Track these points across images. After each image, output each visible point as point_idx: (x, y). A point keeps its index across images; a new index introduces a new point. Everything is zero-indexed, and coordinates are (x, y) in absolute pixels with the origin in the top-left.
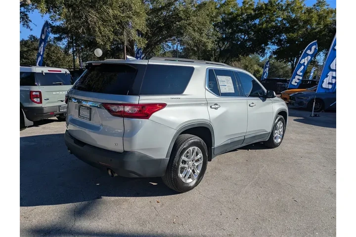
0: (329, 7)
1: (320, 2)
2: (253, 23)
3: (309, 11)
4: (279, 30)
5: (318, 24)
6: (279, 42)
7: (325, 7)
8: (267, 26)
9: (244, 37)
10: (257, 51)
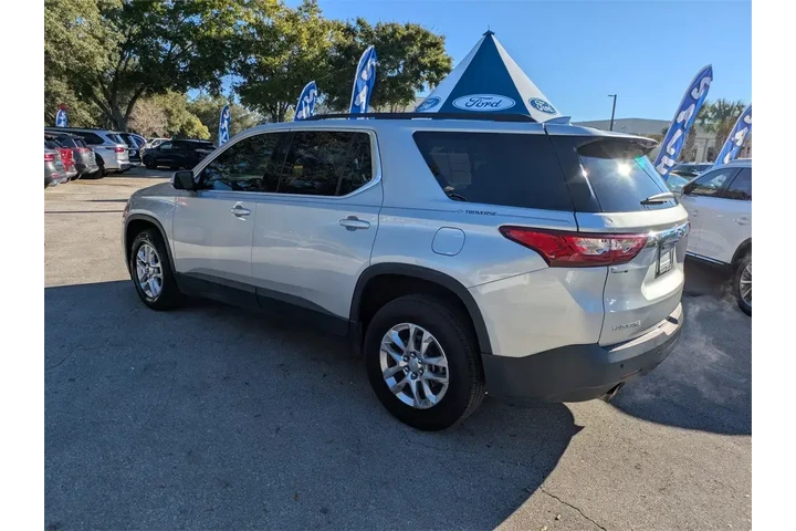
0: (322, 15)
1: (308, 5)
2: (187, 20)
3: (292, 18)
4: (242, 45)
5: (310, 44)
6: (244, 70)
7: (317, 16)
8: (219, 32)
9: (172, 47)
10: (204, 84)
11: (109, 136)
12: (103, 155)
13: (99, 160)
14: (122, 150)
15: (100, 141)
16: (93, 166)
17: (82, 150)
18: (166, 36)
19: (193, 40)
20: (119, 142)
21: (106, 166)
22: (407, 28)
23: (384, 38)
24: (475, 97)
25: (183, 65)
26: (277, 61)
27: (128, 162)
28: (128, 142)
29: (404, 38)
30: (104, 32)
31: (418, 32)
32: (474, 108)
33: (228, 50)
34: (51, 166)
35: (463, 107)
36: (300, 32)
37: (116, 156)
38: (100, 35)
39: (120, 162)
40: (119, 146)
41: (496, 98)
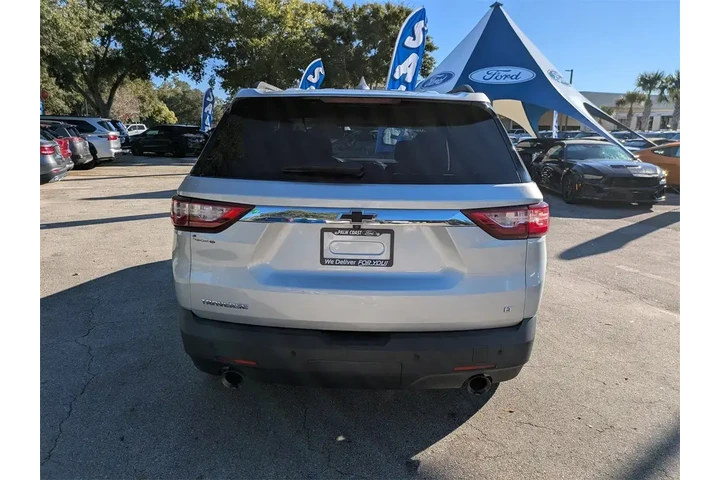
8: (201, 15)
9: (153, 32)
10: (186, 68)
11: (101, 123)
12: (95, 143)
13: (93, 149)
14: (115, 138)
15: (92, 129)
16: (88, 156)
17: (76, 139)
18: (149, 20)
19: (176, 24)
20: (111, 130)
21: (99, 156)
22: (388, 7)
23: (365, 18)
24: (493, 70)
25: (165, 50)
26: (262, 43)
27: (121, 150)
28: (119, 129)
29: (387, 17)
30: (88, 15)
31: (401, 11)
32: (493, 81)
33: (211, 33)
34: (51, 160)
35: (481, 80)
36: (285, 12)
37: (109, 144)
38: (85, 17)
39: (114, 151)
40: (112, 134)
41: (514, 71)
